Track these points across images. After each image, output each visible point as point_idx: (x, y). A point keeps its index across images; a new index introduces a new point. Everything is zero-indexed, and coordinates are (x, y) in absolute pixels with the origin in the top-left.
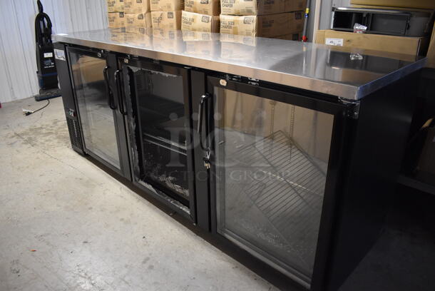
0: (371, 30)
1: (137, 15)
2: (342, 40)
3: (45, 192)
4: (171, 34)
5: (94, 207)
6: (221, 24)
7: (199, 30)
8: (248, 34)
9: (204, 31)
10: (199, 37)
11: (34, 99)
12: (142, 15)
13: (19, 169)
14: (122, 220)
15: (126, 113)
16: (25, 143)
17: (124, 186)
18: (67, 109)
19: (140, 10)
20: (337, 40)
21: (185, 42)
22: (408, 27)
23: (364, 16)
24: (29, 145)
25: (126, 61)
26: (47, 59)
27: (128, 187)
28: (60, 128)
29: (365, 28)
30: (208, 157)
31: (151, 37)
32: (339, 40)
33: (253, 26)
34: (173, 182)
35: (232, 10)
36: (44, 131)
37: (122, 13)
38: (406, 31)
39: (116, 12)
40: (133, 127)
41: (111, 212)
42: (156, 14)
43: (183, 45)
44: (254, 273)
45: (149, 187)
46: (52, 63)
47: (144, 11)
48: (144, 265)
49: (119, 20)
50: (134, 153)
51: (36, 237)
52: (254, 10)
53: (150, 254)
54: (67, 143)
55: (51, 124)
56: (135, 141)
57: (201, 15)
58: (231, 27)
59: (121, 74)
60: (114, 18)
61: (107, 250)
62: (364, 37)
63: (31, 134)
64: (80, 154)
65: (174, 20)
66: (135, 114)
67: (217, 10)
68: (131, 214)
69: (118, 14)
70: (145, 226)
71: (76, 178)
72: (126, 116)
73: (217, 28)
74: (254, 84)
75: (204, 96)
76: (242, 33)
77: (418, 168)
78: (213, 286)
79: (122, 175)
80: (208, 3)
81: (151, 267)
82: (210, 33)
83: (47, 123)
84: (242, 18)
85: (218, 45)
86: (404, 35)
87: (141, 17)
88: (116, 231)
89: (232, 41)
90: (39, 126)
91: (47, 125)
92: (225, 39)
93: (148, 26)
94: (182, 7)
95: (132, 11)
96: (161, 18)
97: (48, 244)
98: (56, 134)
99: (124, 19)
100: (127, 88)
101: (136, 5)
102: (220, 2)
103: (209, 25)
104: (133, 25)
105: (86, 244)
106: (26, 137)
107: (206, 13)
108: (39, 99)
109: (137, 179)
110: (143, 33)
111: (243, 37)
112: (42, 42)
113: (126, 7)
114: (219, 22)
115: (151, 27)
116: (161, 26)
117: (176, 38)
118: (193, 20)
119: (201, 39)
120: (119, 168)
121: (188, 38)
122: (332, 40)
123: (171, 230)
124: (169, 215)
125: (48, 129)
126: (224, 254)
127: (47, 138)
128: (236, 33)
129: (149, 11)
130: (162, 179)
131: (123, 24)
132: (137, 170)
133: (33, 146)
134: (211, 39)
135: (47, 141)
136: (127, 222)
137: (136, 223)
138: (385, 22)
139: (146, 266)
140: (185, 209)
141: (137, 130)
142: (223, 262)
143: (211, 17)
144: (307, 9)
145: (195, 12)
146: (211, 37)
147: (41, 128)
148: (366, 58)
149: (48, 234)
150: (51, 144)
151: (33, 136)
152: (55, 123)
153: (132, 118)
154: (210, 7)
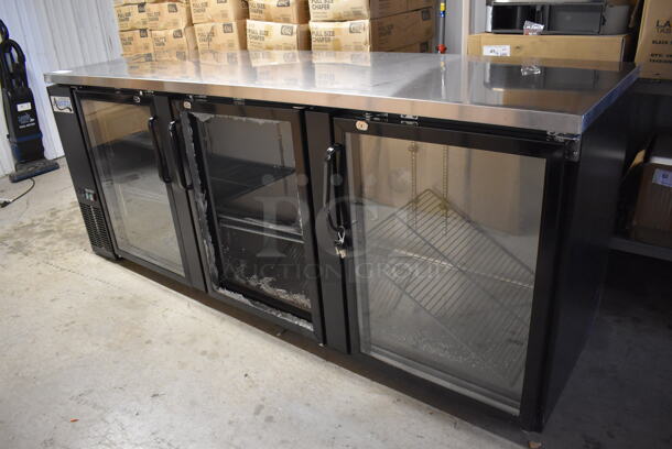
0: (550, 29)
1: (171, 32)
2: (508, 47)
3: (67, 325)
4: (231, 57)
5: (154, 340)
6: (313, 36)
7: (278, 48)
8: (358, 48)
9: (288, 48)
10: (279, 58)
11: (7, 179)
12: (180, 31)
13: (13, 294)
14: (204, 353)
15: (192, 187)
16: (12, 252)
17: (195, 302)
18: (80, 191)
19: (176, 24)
20: (501, 48)
21: (255, 68)
22: (603, 21)
23: (538, 9)
24: (19, 255)
25: (187, 105)
26: (23, 113)
27: (200, 301)
28: (63, 222)
29: (542, 27)
30: (342, 240)
31: (197, 64)
32: (503, 47)
33: (365, 36)
34: (273, 285)
35: (330, 14)
36: (38, 229)
37: (145, 30)
38: (600, 28)
39: (133, 29)
40: (203, 207)
41: (184, 344)
42: (202, 27)
43: (251, 71)
44: (426, 405)
45: (238, 297)
46: (32, 120)
47: (182, 25)
48: (258, 417)
49: (139, 41)
50: (208, 248)
51: (71, 399)
52: (365, 12)
53: (263, 399)
54: (82, 243)
55: (47, 217)
56: (207, 228)
57: (279, 25)
58: (329, 40)
59: (178, 126)
60: (131, 39)
61: (193, 403)
62: (541, 41)
63: (18, 235)
64: (108, 259)
65: (234, 36)
66: (204, 187)
67: (305, 15)
68: (217, 343)
69: (138, 31)
70: (242, 357)
71: (113, 298)
72: (190, 192)
73: (306, 42)
74: (411, 123)
75: (331, 149)
76: (347, 48)
77: (635, 223)
78: (372, 433)
79: (189, 285)
80: (289, 5)
81: (269, 419)
82: (296, 51)
83: (41, 216)
84: (346, 25)
85: (309, 67)
86: (599, 34)
87: (178, 34)
88: (199, 371)
89: (332, 60)
90: (27, 222)
91: (40, 220)
92: (320, 59)
93: (192, 47)
94: (245, 14)
95: (162, 26)
96: (212, 33)
97: (95, 406)
98: (60, 231)
99: (148, 40)
100: (190, 147)
101: (167, 16)
102: (307, 3)
103: (293, 39)
104: (165, 48)
105: (158, 399)
106: (10, 242)
107: (287, 20)
108: (16, 179)
109: (215, 287)
110: (185, 59)
111: (351, 53)
112: (12, 87)
113: (152, 20)
114: (308, 34)
115: (197, 48)
116: (213, 47)
117: (240, 63)
118: (267, 33)
119: (283, 62)
120: (183, 274)
121: (259, 62)
122: (493, 48)
123: (286, 358)
124: (275, 335)
125: (45, 226)
126: (375, 383)
127: (47, 239)
128: (338, 48)
129: (190, 23)
130: (253, 282)
131: (147, 48)
132: (213, 273)
133: (26, 255)
134: (298, 61)
135: (48, 244)
136: (214, 356)
137: (228, 356)
138: (568, 17)
139: (261, 418)
140: (303, 324)
141: (209, 212)
142: (376, 396)
143: (295, 27)
144: (442, 4)
145: (269, 19)
146: (298, 58)
147: (32, 225)
148: (545, 70)
149: (91, 391)
150: (56, 247)
151: (22, 240)
152: (53, 214)
153: (200, 194)
154: (292, 12)
